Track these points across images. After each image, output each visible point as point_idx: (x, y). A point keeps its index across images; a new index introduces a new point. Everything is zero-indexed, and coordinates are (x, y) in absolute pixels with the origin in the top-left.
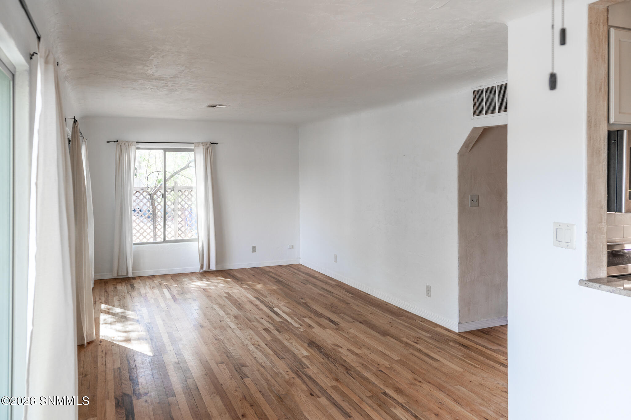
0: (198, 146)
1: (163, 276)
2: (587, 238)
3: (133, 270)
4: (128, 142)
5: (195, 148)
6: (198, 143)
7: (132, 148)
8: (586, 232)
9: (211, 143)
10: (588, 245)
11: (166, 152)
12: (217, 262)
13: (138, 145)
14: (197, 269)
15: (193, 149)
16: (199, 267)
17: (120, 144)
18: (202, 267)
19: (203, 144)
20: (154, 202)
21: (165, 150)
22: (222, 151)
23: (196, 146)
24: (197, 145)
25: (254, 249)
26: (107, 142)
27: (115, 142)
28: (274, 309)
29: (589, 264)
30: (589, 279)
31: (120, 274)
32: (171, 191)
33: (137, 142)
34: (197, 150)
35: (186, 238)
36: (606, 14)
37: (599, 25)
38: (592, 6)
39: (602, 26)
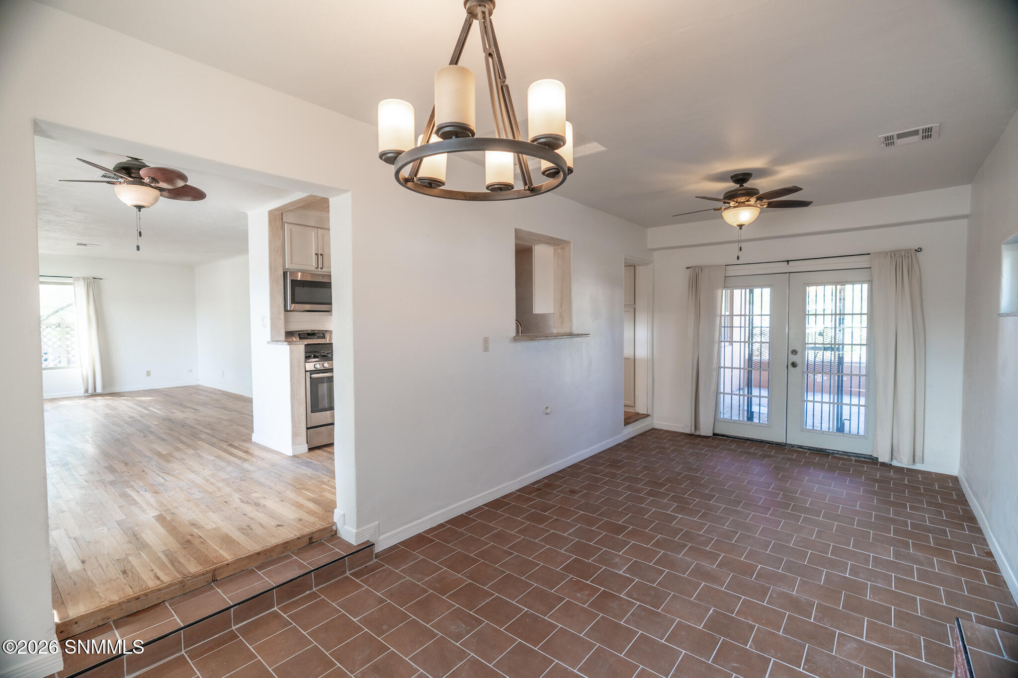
0: (79, 281)
2: (270, 322)
5: (75, 282)
8: (270, 319)
9: (94, 278)
10: (271, 325)
12: (104, 387)
14: (81, 392)
15: (73, 283)
16: (84, 391)
18: (87, 391)
19: (84, 278)
22: (107, 287)
23: (76, 280)
24: (78, 279)
25: (148, 374)
28: (149, 408)
29: (272, 334)
30: (271, 340)
34: (77, 284)
36: (281, 216)
37: (276, 221)
38: (271, 213)
39: (278, 222)
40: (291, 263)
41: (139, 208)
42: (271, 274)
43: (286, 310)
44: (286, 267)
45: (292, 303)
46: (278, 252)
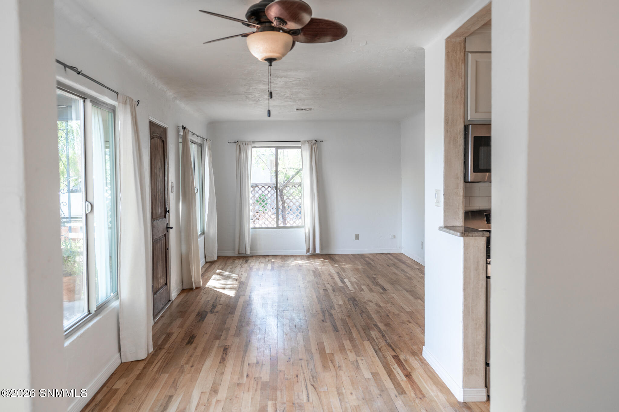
0: (305, 144)
1: (275, 256)
2: (444, 199)
3: (251, 250)
4: (245, 142)
5: (302, 146)
6: (305, 141)
7: (249, 147)
8: (443, 195)
9: (316, 141)
10: (445, 203)
11: (278, 150)
13: (254, 144)
14: (303, 252)
15: (300, 147)
16: (305, 250)
17: (239, 144)
18: (308, 251)
19: (308, 141)
20: (283, 196)
21: (277, 148)
22: (327, 148)
23: (302, 144)
24: (304, 142)
25: (357, 237)
26: (229, 143)
27: (235, 142)
28: (344, 279)
29: (445, 216)
30: (446, 226)
31: (241, 252)
32: (299, 186)
33: (252, 142)
34: (303, 147)
35: (294, 225)
36: (463, 44)
37: (456, 52)
38: (449, 41)
39: (458, 53)
40: (476, 112)
41: (270, 60)
42: (446, 131)
43: (466, 180)
44: (469, 118)
45: (474, 171)
46: (457, 97)
